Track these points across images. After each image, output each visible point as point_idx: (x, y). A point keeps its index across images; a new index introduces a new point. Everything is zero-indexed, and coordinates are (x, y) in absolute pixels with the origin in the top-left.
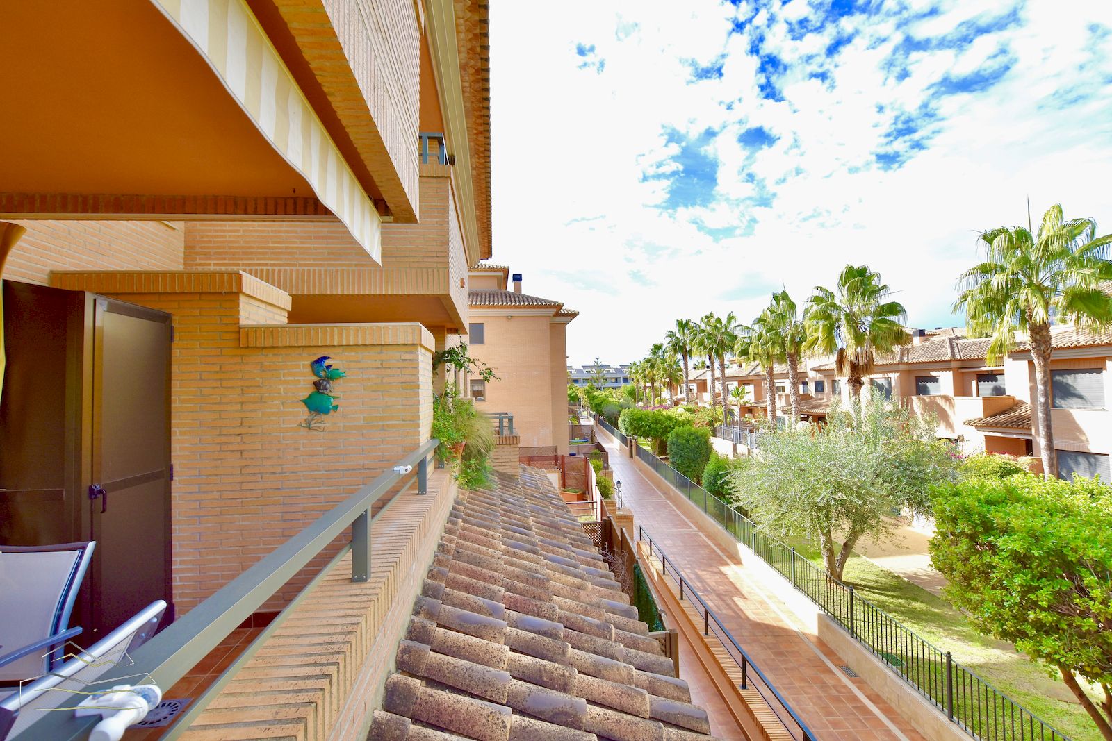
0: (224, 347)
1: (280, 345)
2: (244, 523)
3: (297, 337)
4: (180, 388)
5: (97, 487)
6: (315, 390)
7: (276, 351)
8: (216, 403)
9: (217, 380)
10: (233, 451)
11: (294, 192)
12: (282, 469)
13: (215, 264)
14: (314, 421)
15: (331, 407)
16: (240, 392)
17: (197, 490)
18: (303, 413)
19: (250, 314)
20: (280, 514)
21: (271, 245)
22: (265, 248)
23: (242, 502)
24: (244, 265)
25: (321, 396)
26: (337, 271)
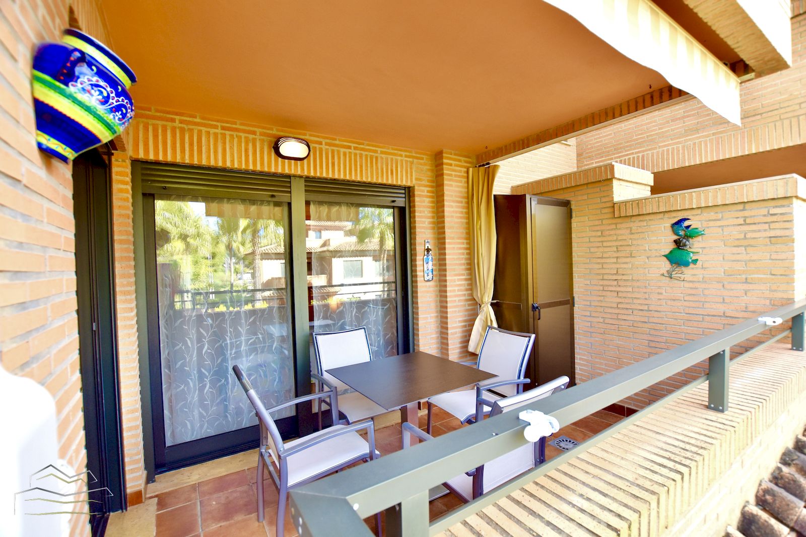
0: (604, 219)
1: (645, 213)
2: (620, 342)
3: (659, 205)
4: (577, 247)
5: (536, 305)
6: (675, 247)
7: (641, 218)
8: (599, 258)
9: (599, 242)
10: (611, 291)
11: (650, 87)
12: (648, 307)
13: (596, 163)
14: (675, 272)
15: (690, 260)
16: (616, 250)
17: (589, 315)
18: (666, 265)
19: (621, 193)
20: (647, 341)
21: (635, 138)
22: (631, 141)
23: (618, 327)
24: (615, 158)
25: (680, 251)
26: (695, 144)
